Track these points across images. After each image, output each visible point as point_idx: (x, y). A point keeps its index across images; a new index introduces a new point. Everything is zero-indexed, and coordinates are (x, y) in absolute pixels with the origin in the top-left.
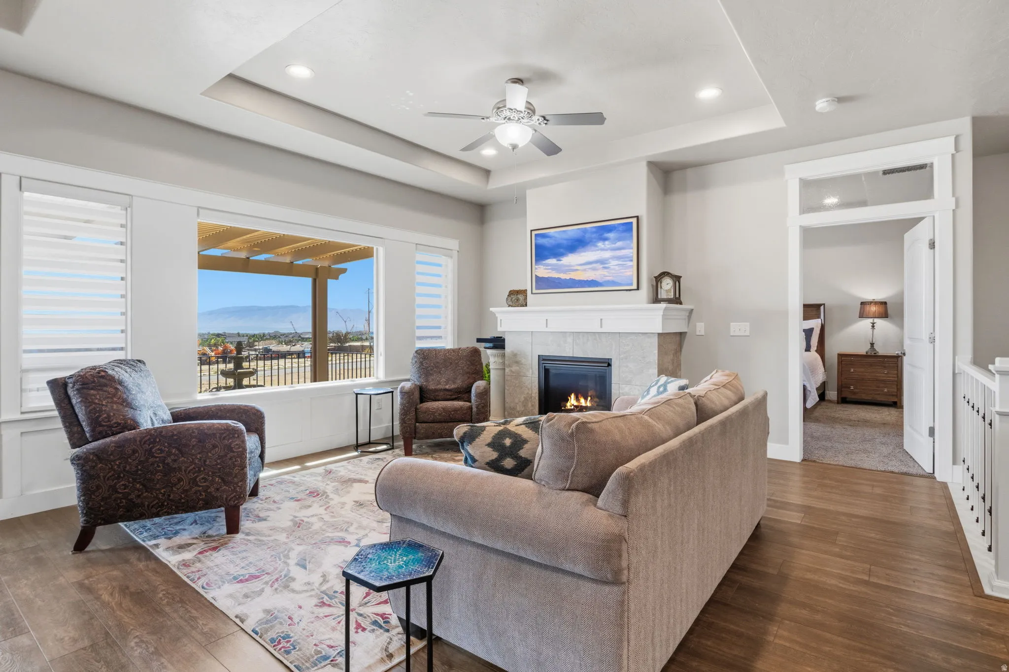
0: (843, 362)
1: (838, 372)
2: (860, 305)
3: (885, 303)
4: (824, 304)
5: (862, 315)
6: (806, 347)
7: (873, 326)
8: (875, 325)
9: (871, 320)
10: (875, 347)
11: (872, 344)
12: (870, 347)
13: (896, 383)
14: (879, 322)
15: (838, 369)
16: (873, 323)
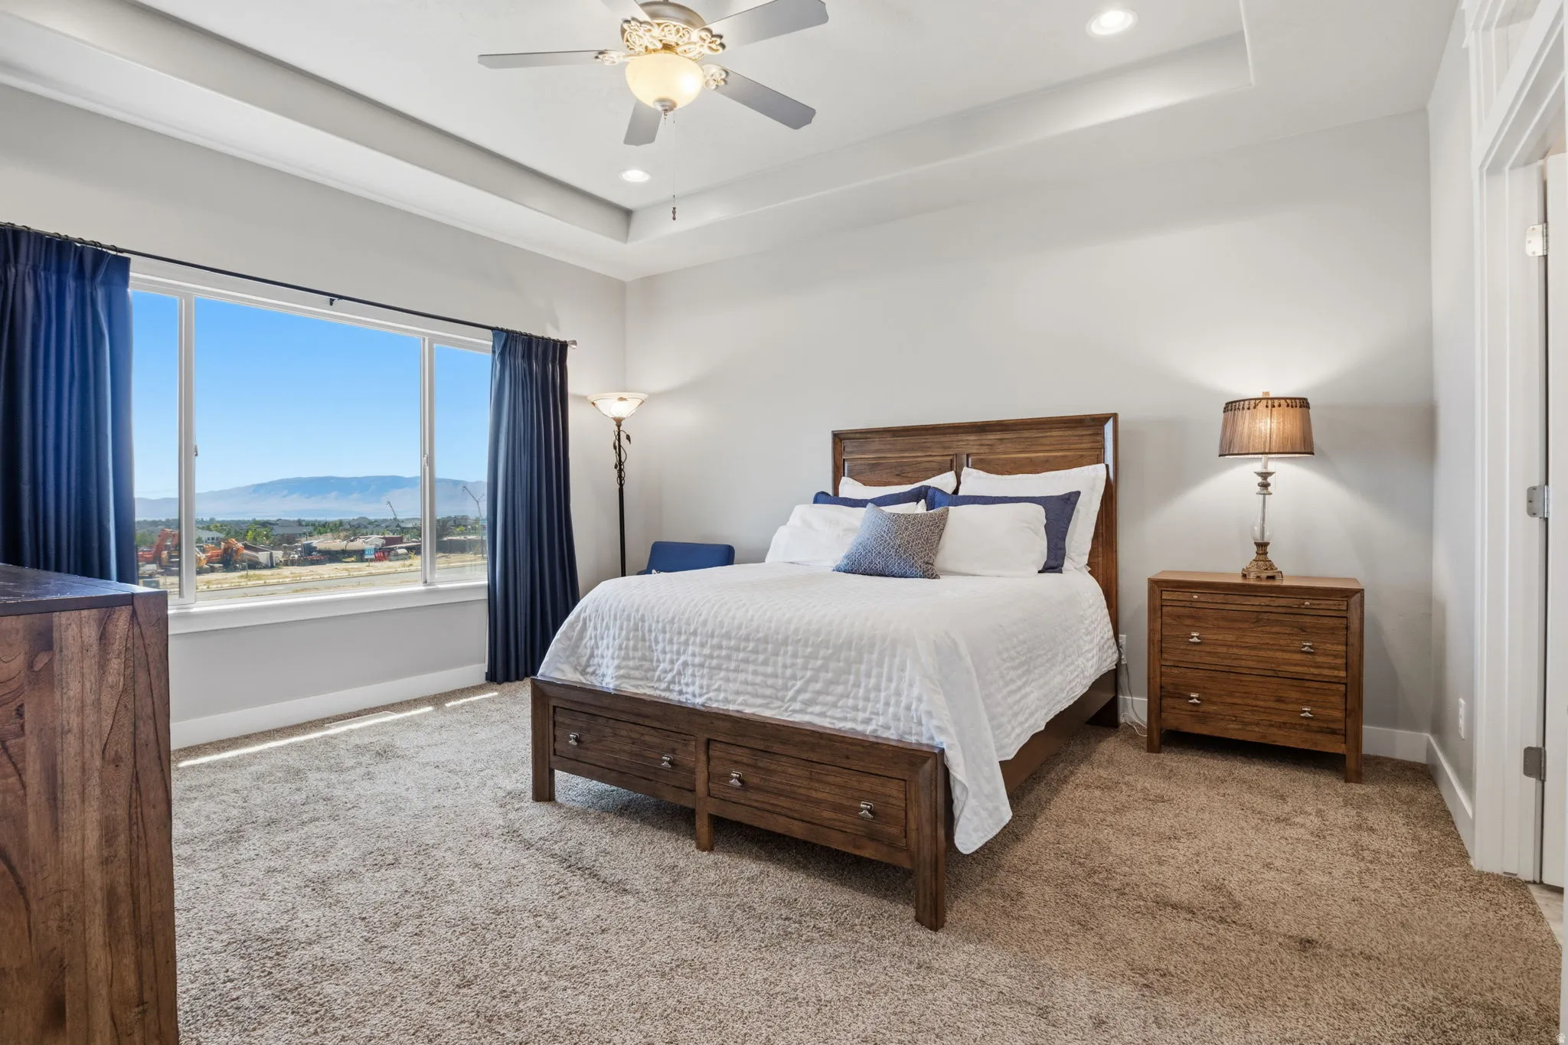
0: (1165, 609)
1: (1150, 641)
2: (1221, 415)
3: (1303, 403)
4: (1115, 416)
5: (1229, 448)
6: (1048, 557)
7: (1265, 486)
8: (1270, 480)
9: (1258, 467)
10: (1270, 556)
11: (1262, 546)
12: (1254, 556)
13: (1342, 688)
14: (1287, 472)
15: (1151, 631)
16: (1265, 475)
